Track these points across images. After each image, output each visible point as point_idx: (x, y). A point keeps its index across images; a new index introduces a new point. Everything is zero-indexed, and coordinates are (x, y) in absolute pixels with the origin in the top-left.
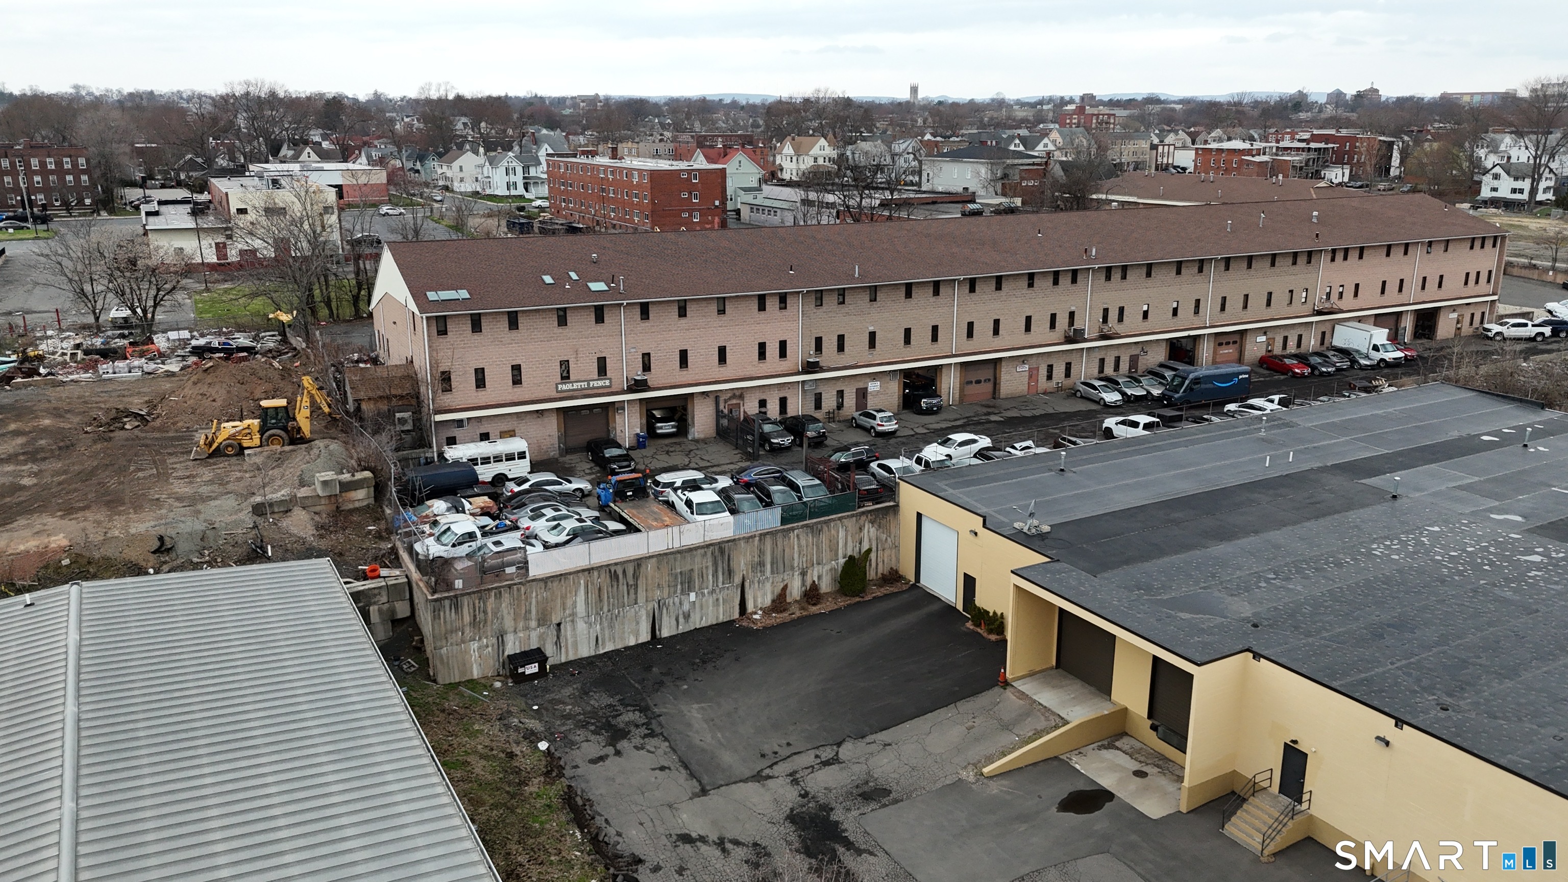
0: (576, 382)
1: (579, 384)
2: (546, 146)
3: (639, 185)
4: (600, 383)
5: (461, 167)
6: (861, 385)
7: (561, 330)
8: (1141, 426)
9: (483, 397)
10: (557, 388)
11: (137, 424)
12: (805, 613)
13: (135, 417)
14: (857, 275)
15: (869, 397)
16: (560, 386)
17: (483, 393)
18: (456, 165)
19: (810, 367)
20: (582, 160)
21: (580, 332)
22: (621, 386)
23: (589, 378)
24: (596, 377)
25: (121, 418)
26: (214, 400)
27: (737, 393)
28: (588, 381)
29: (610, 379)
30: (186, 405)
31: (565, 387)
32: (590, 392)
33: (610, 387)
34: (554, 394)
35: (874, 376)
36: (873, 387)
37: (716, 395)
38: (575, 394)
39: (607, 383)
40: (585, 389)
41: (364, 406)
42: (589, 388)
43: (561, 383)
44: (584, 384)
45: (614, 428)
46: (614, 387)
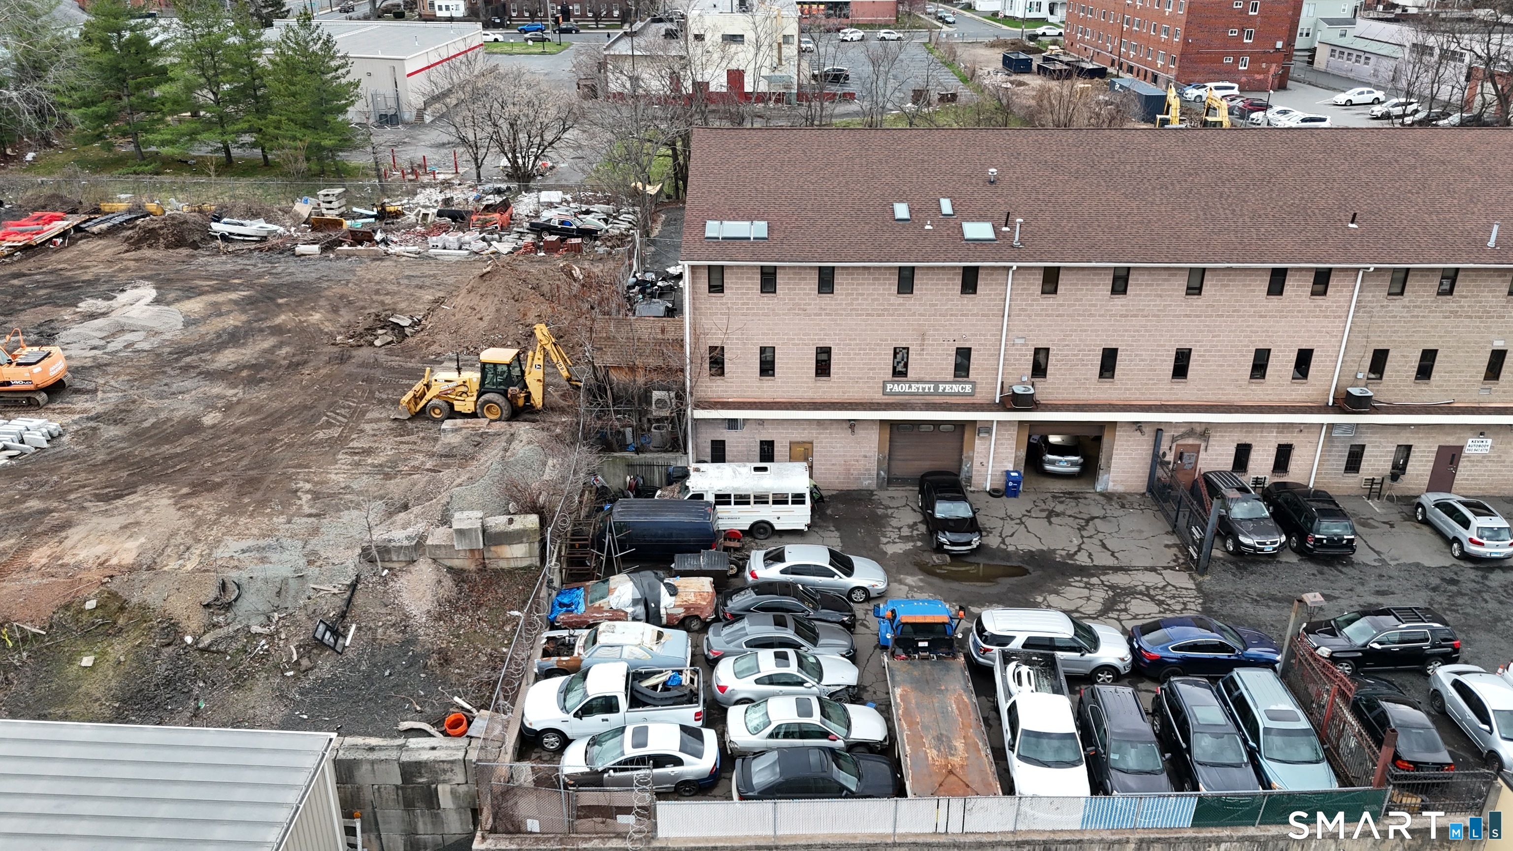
0: (917, 382)
1: (921, 386)
4: (956, 388)
6: (1451, 441)
7: (901, 301)
9: (768, 389)
10: (884, 388)
11: (392, 339)
13: (394, 330)
14: (1491, 243)
15: (1463, 465)
16: (890, 386)
17: (770, 383)
19: (1347, 402)
21: (932, 305)
22: (990, 396)
23: (938, 378)
24: (950, 377)
27: (1198, 429)
28: (936, 383)
29: (974, 384)
31: (897, 388)
32: (938, 400)
33: (971, 395)
34: (878, 397)
35: (1482, 431)
37: (1159, 430)
38: (914, 400)
39: (968, 388)
40: (931, 395)
41: (613, 376)
42: (936, 393)
43: (893, 382)
44: (929, 387)
45: (972, 459)
46: (978, 399)
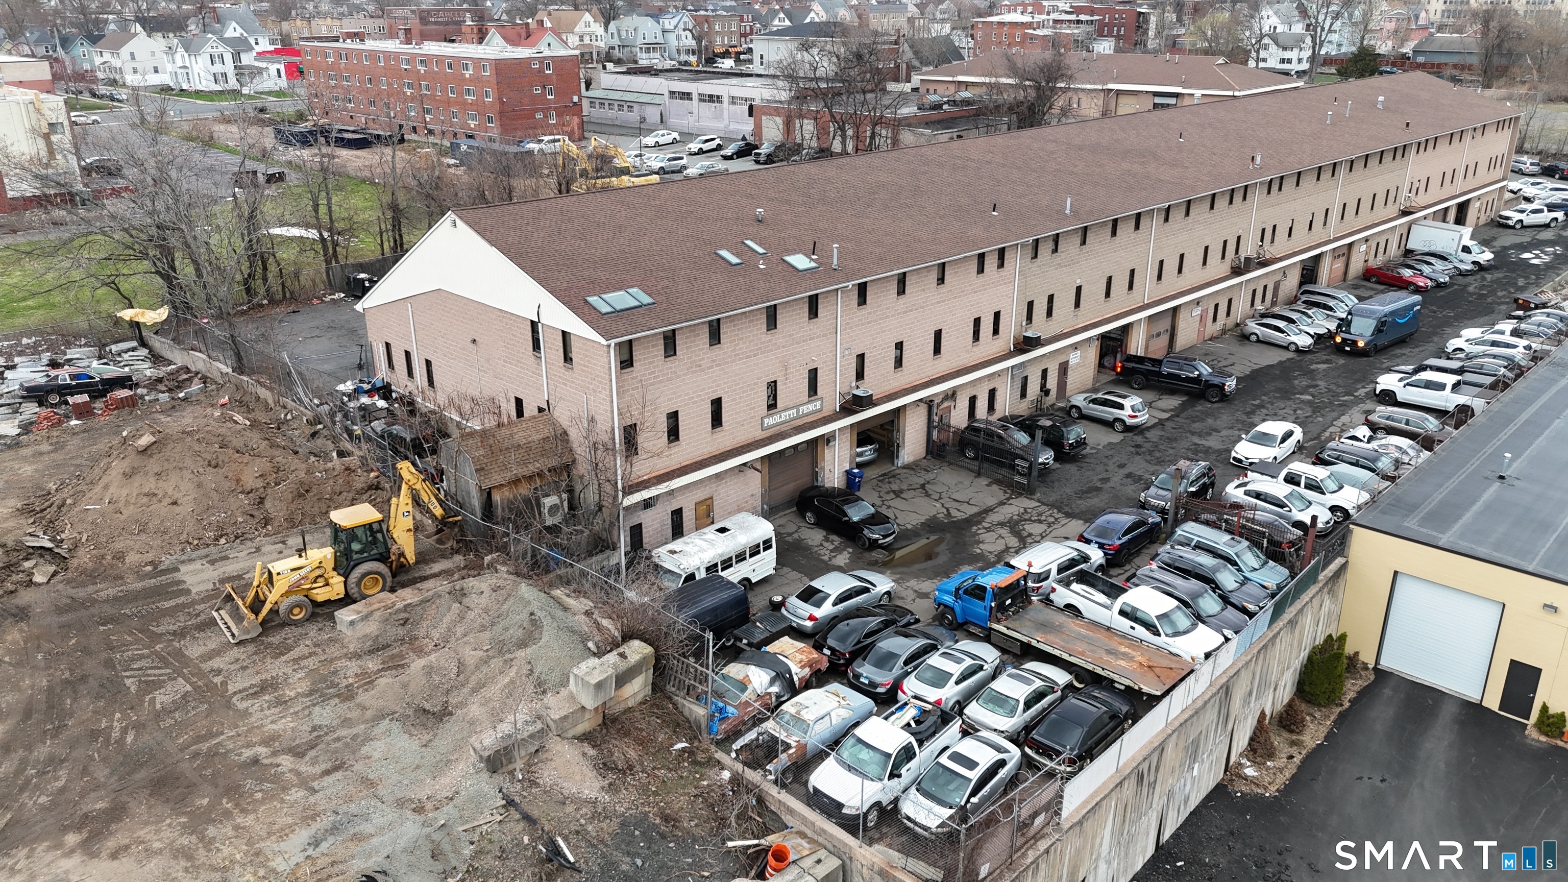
0: (785, 410)
1: (787, 413)
2: (234, 24)
3: (475, 80)
4: (811, 407)
5: (132, 54)
6: (1062, 359)
7: (769, 337)
8: (1449, 388)
9: (682, 453)
10: (762, 424)
11: (52, 568)
12: (1304, 752)
13: (41, 556)
14: (1067, 211)
15: (1070, 373)
16: (766, 421)
17: (677, 449)
18: (125, 51)
19: (1026, 344)
20: (349, 44)
21: (791, 335)
22: (832, 408)
23: (798, 402)
24: (806, 398)
25: (17, 564)
26: (175, 503)
27: (950, 393)
28: (797, 407)
29: (821, 399)
30: (122, 518)
31: (771, 421)
32: (799, 422)
33: (820, 410)
34: (759, 435)
35: (1075, 347)
36: (1074, 358)
37: (929, 403)
38: (783, 428)
39: (818, 404)
40: (794, 419)
41: (497, 497)
42: (798, 417)
43: (768, 416)
44: (792, 413)
45: (823, 469)
46: (826, 412)
